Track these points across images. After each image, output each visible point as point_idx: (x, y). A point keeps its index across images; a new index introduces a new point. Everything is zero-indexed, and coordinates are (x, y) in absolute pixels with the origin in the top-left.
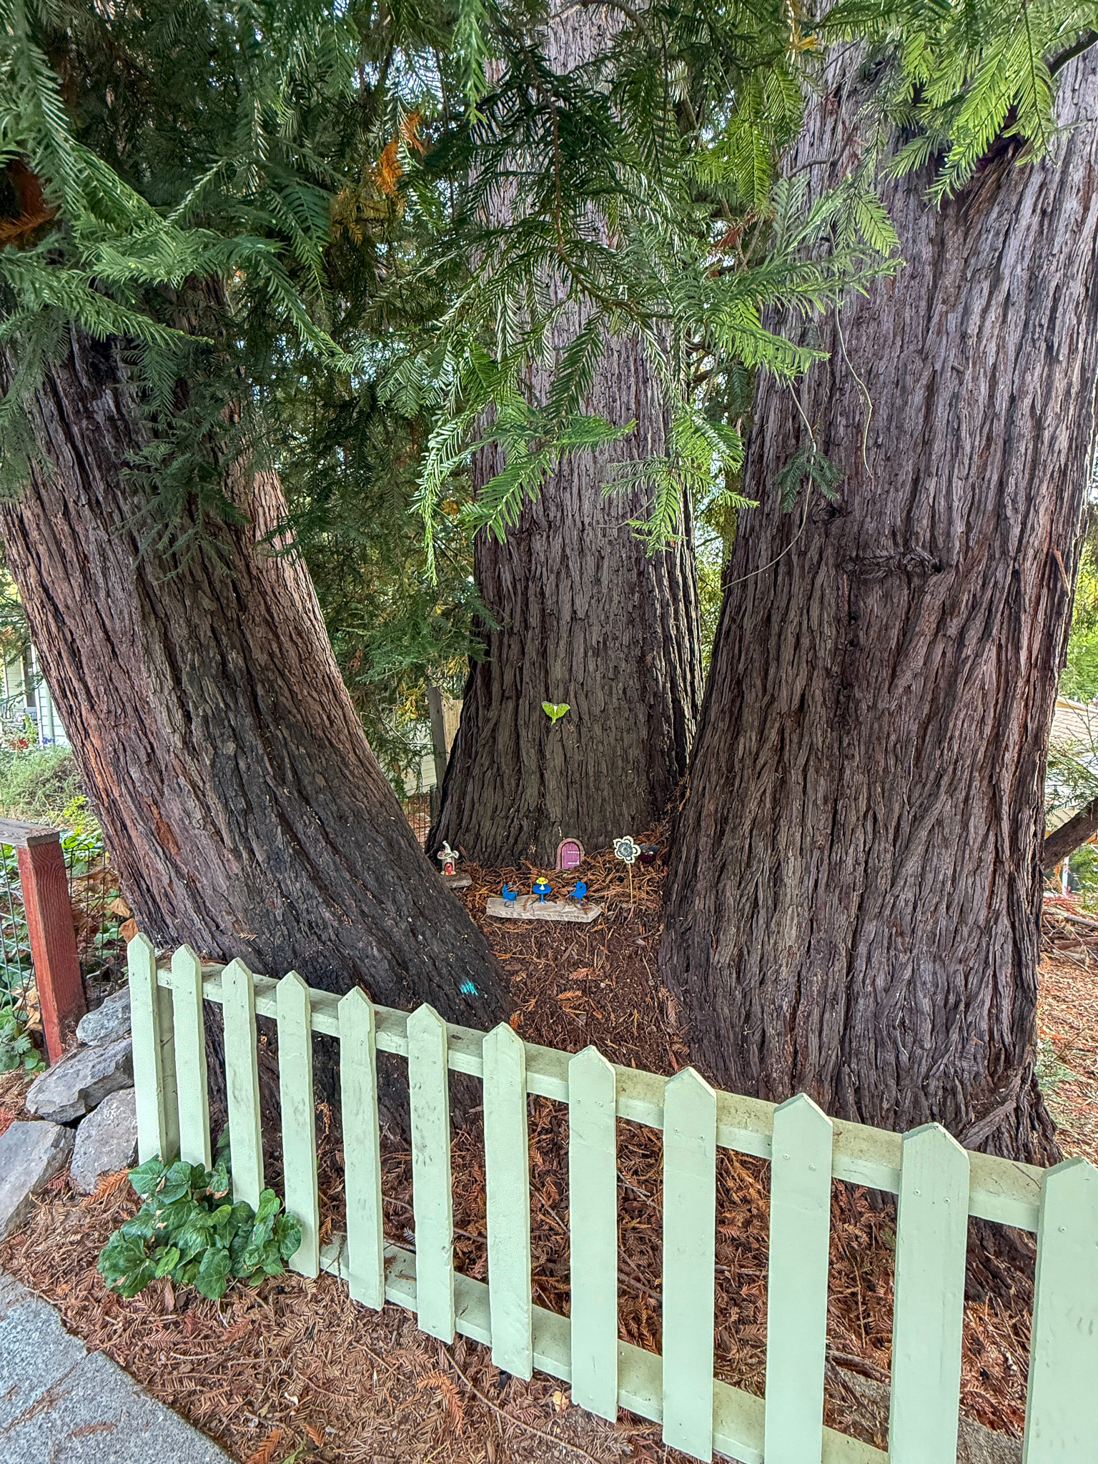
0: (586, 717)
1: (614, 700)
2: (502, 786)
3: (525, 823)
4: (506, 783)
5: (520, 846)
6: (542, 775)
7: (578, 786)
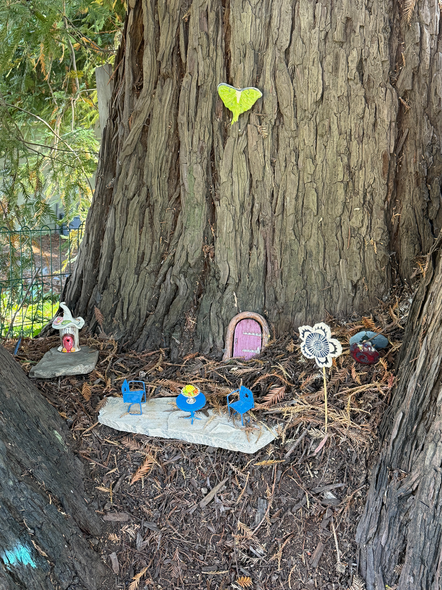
0: (288, 112)
1: (341, 81)
2: (152, 224)
3: (182, 283)
4: (156, 219)
5: (173, 318)
6: (213, 208)
7: (268, 228)
